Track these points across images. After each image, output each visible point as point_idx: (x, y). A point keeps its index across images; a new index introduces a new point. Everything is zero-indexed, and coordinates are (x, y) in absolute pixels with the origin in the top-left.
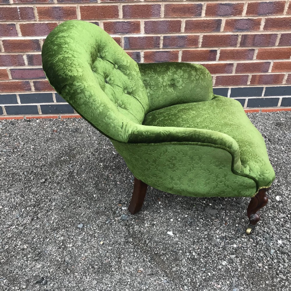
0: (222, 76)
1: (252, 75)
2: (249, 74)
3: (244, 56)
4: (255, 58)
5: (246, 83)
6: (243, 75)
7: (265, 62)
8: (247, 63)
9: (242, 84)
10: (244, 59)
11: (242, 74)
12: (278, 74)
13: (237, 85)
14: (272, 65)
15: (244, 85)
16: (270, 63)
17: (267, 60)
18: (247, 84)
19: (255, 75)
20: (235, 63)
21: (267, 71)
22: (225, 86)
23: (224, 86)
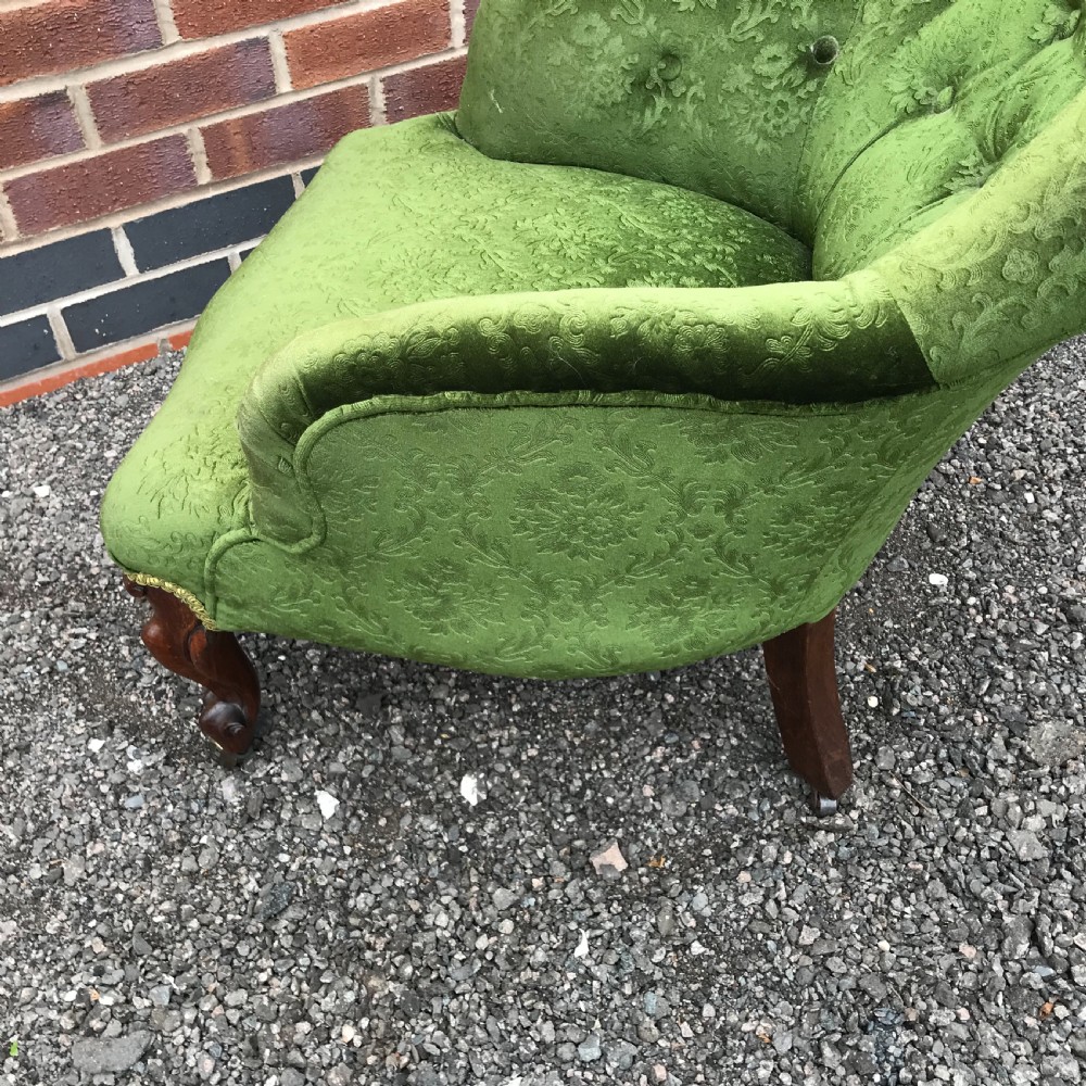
0: (34, 175)
1: (204, 132)
2: (184, 130)
3: (100, 35)
4: (171, 33)
5: (190, 175)
6: (151, 142)
7: (238, 45)
8: (140, 74)
9: (170, 191)
10: (117, 53)
11: (145, 140)
12: (335, 92)
13: (147, 200)
14: (278, 50)
15: (185, 192)
16: (263, 44)
17: (242, 29)
18: (195, 181)
19: (219, 126)
20: (73, 88)
21: (270, 91)
22: (86, 224)
23: (78, 226)
